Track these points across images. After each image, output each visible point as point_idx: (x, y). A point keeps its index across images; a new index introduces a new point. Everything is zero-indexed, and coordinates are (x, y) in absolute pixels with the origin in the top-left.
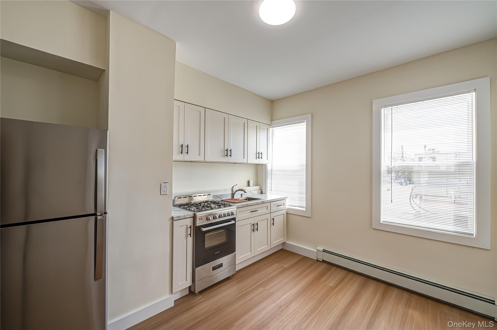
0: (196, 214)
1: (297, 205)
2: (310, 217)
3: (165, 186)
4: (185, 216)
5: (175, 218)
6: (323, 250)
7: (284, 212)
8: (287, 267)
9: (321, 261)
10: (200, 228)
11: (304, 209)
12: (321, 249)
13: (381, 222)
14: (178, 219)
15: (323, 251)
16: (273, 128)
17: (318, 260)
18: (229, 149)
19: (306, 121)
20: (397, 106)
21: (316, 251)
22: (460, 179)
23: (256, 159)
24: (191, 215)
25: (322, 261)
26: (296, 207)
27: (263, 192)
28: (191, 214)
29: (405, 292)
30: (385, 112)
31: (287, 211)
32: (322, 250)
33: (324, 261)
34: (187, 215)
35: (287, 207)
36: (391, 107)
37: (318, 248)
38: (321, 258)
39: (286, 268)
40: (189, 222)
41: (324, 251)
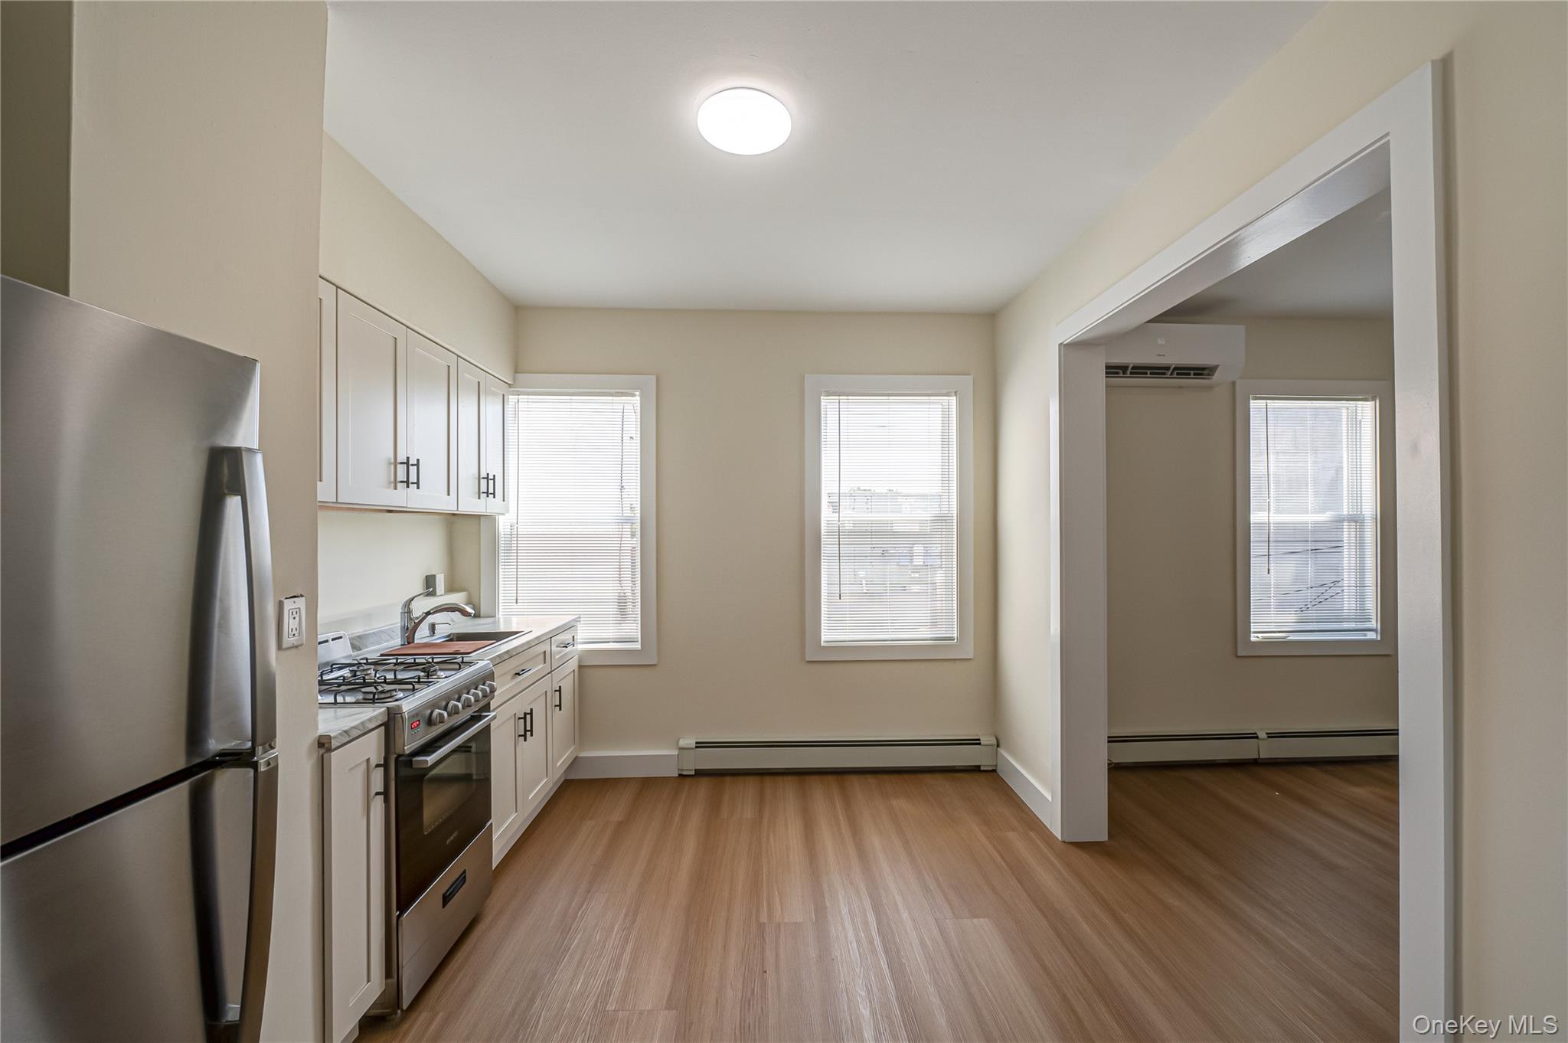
0: (399, 707)
1: (611, 635)
2: (655, 665)
3: (294, 613)
4: (363, 723)
5: (335, 737)
6: (697, 743)
7: (573, 665)
8: (620, 819)
9: (692, 775)
10: (411, 761)
11: (637, 646)
12: (689, 741)
13: (823, 644)
14: (346, 740)
15: (696, 747)
16: (520, 397)
17: (685, 773)
18: (413, 461)
19: (638, 393)
20: (847, 396)
21: (675, 752)
22: (874, 546)
23: (479, 498)
24: (380, 718)
25: (693, 773)
26: (609, 642)
27: (484, 609)
28: (381, 713)
29: (869, 776)
30: (828, 404)
31: (579, 661)
32: (694, 746)
33: (700, 773)
34: (370, 720)
35: (580, 647)
36: (837, 397)
37: (682, 743)
38: (689, 767)
39: (622, 822)
40: (371, 747)
41: (700, 745)
